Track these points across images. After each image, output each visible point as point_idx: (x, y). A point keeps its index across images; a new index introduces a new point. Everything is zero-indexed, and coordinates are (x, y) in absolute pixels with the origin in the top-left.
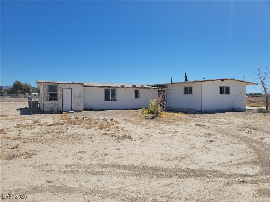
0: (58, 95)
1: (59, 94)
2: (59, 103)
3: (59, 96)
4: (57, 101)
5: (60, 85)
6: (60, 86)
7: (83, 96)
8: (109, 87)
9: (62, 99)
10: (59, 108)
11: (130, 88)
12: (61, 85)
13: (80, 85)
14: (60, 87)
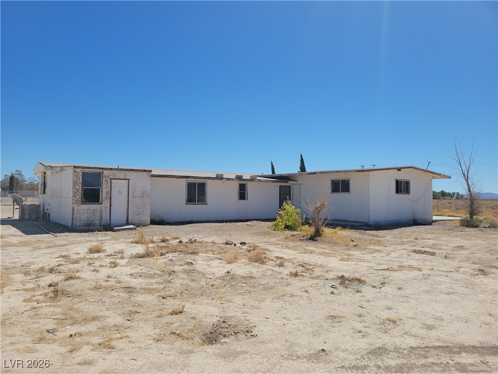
0: (102, 192)
1: (104, 191)
2: (103, 209)
3: (104, 195)
4: (100, 205)
5: (105, 172)
6: (106, 175)
7: (149, 194)
8: (197, 178)
9: (109, 200)
10: (104, 219)
11: (233, 180)
12: (109, 172)
13: (145, 173)
14: (106, 177)
